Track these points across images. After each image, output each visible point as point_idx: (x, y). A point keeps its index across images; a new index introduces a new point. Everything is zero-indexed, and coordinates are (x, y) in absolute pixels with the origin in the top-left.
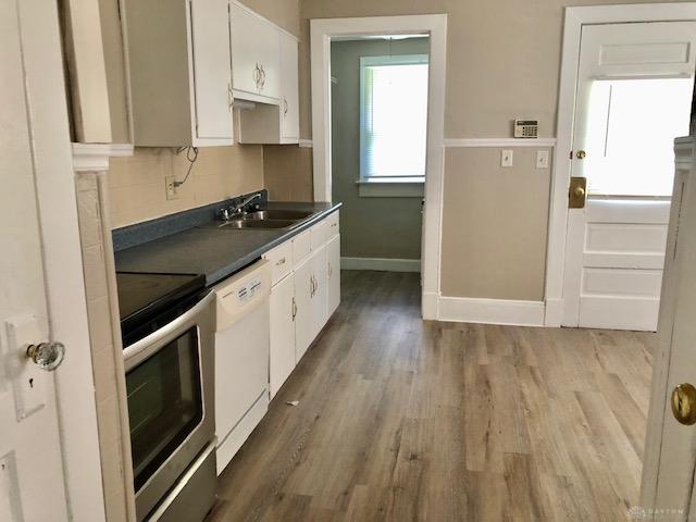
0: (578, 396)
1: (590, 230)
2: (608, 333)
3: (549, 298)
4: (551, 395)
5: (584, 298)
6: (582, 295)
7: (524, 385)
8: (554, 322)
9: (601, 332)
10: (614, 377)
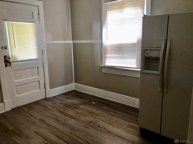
0: (36, 133)
1: (15, 73)
2: (28, 105)
3: (5, 101)
4: (27, 138)
5: (17, 97)
6: (17, 96)
7: (15, 139)
8: (8, 108)
9: (26, 106)
10: (41, 120)
